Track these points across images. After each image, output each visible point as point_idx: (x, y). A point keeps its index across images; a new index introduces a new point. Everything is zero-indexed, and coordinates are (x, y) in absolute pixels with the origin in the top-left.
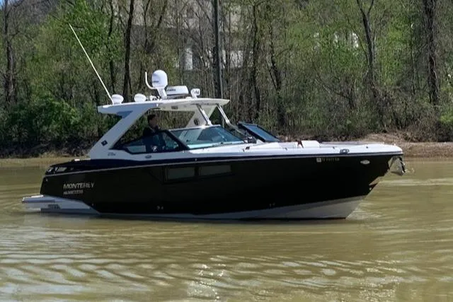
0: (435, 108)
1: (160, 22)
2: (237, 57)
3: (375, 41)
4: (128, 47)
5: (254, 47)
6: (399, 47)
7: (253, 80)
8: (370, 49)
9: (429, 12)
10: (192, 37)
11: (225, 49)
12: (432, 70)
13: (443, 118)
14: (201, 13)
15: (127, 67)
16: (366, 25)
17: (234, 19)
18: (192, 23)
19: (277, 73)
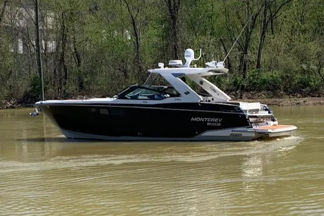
2: (52, 46)
3: (140, 36)
5: (63, 39)
6: (155, 39)
7: (62, 60)
8: (137, 41)
9: (174, 18)
10: (22, 32)
11: (44, 39)
12: (176, 54)
14: (28, 17)
16: (134, 26)
17: (50, 20)
18: (22, 23)
19: (78, 56)
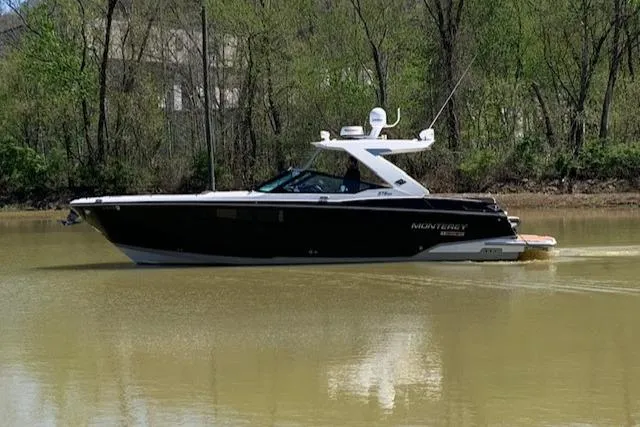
0: (454, 155)
1: (140, 56)
2: (231, 97)
3: (387, 78)
4: (103, 83)
5: (249, 87)
6: (416, 85)
7: (248, 122)
8: (382, 88)
9: (448, 46)
10: (180, 72)
11: (219, 86)
12: (451, 111)
13: (463, 166)
14: (191, 45)
15: (102, 106)
16: (376, 60)
17: (229, 51)
18: (181, 58)
19: (275, 115)
